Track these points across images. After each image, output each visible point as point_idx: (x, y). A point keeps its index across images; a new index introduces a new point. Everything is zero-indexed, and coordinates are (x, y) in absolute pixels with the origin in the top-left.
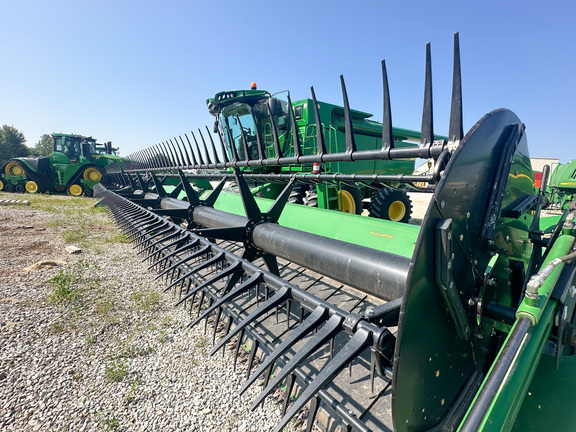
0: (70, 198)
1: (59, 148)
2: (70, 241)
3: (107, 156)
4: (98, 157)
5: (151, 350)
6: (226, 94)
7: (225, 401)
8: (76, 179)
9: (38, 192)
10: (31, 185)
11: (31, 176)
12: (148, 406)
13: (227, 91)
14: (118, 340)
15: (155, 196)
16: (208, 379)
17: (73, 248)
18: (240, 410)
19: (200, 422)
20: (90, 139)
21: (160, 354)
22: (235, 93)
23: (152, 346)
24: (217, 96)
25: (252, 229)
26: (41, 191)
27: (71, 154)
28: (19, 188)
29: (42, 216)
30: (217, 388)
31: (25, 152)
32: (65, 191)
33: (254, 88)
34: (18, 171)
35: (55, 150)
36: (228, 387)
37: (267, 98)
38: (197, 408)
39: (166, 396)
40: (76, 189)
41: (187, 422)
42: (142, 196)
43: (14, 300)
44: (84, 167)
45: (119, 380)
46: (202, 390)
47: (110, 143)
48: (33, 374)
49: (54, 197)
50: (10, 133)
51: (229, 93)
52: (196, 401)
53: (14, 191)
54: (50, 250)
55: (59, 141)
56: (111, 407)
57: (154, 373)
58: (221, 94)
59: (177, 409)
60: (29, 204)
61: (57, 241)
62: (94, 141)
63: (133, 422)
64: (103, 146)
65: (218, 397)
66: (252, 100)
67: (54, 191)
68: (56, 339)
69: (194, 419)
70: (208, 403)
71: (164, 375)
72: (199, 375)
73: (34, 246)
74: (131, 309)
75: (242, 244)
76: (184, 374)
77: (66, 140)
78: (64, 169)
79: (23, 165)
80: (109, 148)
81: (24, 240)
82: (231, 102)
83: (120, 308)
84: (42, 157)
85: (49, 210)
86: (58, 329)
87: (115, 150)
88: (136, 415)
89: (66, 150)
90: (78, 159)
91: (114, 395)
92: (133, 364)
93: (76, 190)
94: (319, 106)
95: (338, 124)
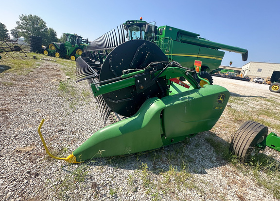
0: (70, 61)
1: (68, 40)
2: (67, 75)
3: (86, 45)
4: (82, 45)
6: (130, 21)
8: (74, 53)
9: (59, 57)
10: (57, 54)
11: (58, 50)
15: (93, 61)
17: (68, 77)
20: (80, 37)
22: (133, 21)
23: (83, 104)
24: (126, 22)
26: (61, 57)
27: (73, 43)
28: (53, 55)
29: (60, 66)
31: (56, 40)
32: (69, 58)
33: (141, 19)
34: (53, 48)
35: (67, 40)
37: (146, 24)
40: (73, 57)
42: (94, 62)
43: (49, 87)
44: (77, 49)
47: (87, 39)
48: (53, 102)
49: (65, 60)
50: (52, 31)
51: (131, 21)
53: (51, 56)
54: (61, 77)
55: (68, 37)
58: (128, 22)
60: (56, 61)
61: (63, 75)
62: (81, 38)
64: (85, 40)
66: (140, 25)
67: (65, 58)
68: (59, 98)
73: (56, 75)
77: (71, 36)
78: (69, 49)
79: (55, 46)
80: (87, 41)
81: (53, 73)
82: (132, 25)
84: (62, 43)
85: (62, 64)
86: (59, 96)
87: (89, 42)
89: (71, 41)
90: (75, 45)
94: (170, 29)
95: (180, 38)
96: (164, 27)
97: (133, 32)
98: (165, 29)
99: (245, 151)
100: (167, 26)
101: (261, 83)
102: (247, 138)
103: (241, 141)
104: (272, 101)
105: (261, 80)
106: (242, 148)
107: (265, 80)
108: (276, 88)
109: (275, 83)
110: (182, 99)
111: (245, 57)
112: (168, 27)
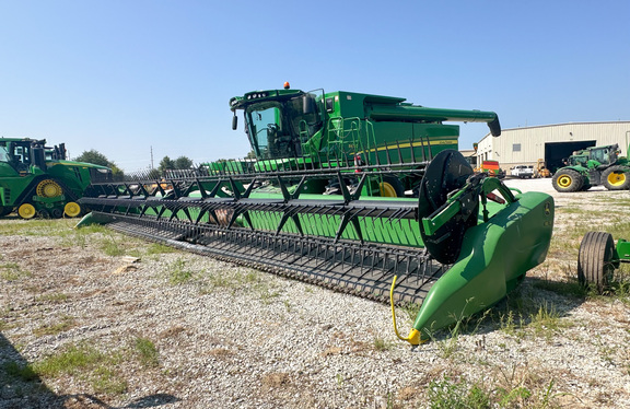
4: (51, 165)
6: (257, 94)
8: (26, 197)
13: (258, 91)
22: (267, 93)
24: (247, 95)
33: (288, 87)
51: (261, 93)
78: (10, 183)
82: (262, 101)
93: (27, 211)
94: (349, 98)
95: (370, 112)
96: (334, 94)
97: (254, 114)
98: (337, 98)
99: (600, 273)
100: (340, 93)
101: (529, 176)
102: (597, 253)
103: (591, 261)
104: (577, 210)
105: (528, 171)
107: (535, 169)
108: (565, 181)
109: (559, 170)
110: (512, 218)
111: (496, 129)
112: (343, 95)
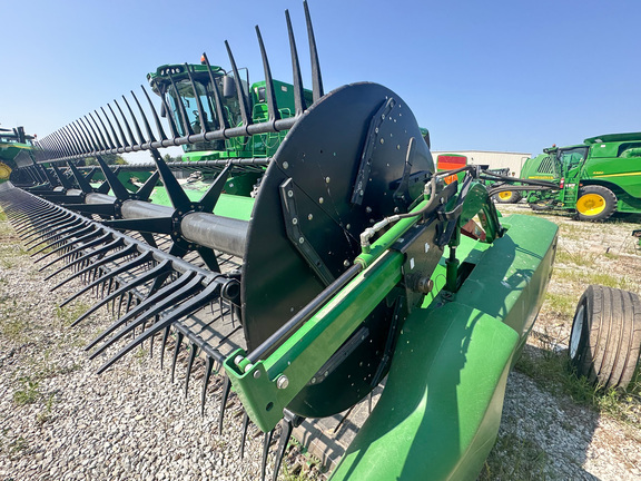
3: (20, 146)
5: (75, 367)
6: (171, 68)
7: (162, 405)
12: (68, 423)
13: (171, 64)
14: (32, 362)
15: (77, 193)
16: (144, 387)
18: (179, 411)
19: (130, 429)
21: (87, 369)
22: (181, 68)
23: (77, 363)
24: (160, 70)
25: (180, 220)
30: (154, 394)
33: (206, 62)
36: (167, 392)
37: (221, 76)
38: (128, 416)
39: (91, 410)
41: (115, 430)
42: (64, 192)
45: (32, 401)
46: (136, 399)
47: (21, 129)
51: (175, 67)
52: (128, 410)
56: (19, 430)
57: (78, 389)
58: (164, 68)
59: (104, 420)
63: (48, 440)
64: (12, 133)
65: (154, 402)
66: (204, 76)
69: (123, 427)
70: (142, 409)
71: (90, 389)
72: (134, 385)
74: (52, 327)
75: (169, 237)
76: (116, 386)
80: (20, 135)
82: (179, 79)
83: (37, 327)
87: (30, 138)
88: (51, 433)
91: (23, 418)
92: (51, 384)
99: (628, 372)
106: (621, 363)
110: (511, 285)
112: (277, 85)
